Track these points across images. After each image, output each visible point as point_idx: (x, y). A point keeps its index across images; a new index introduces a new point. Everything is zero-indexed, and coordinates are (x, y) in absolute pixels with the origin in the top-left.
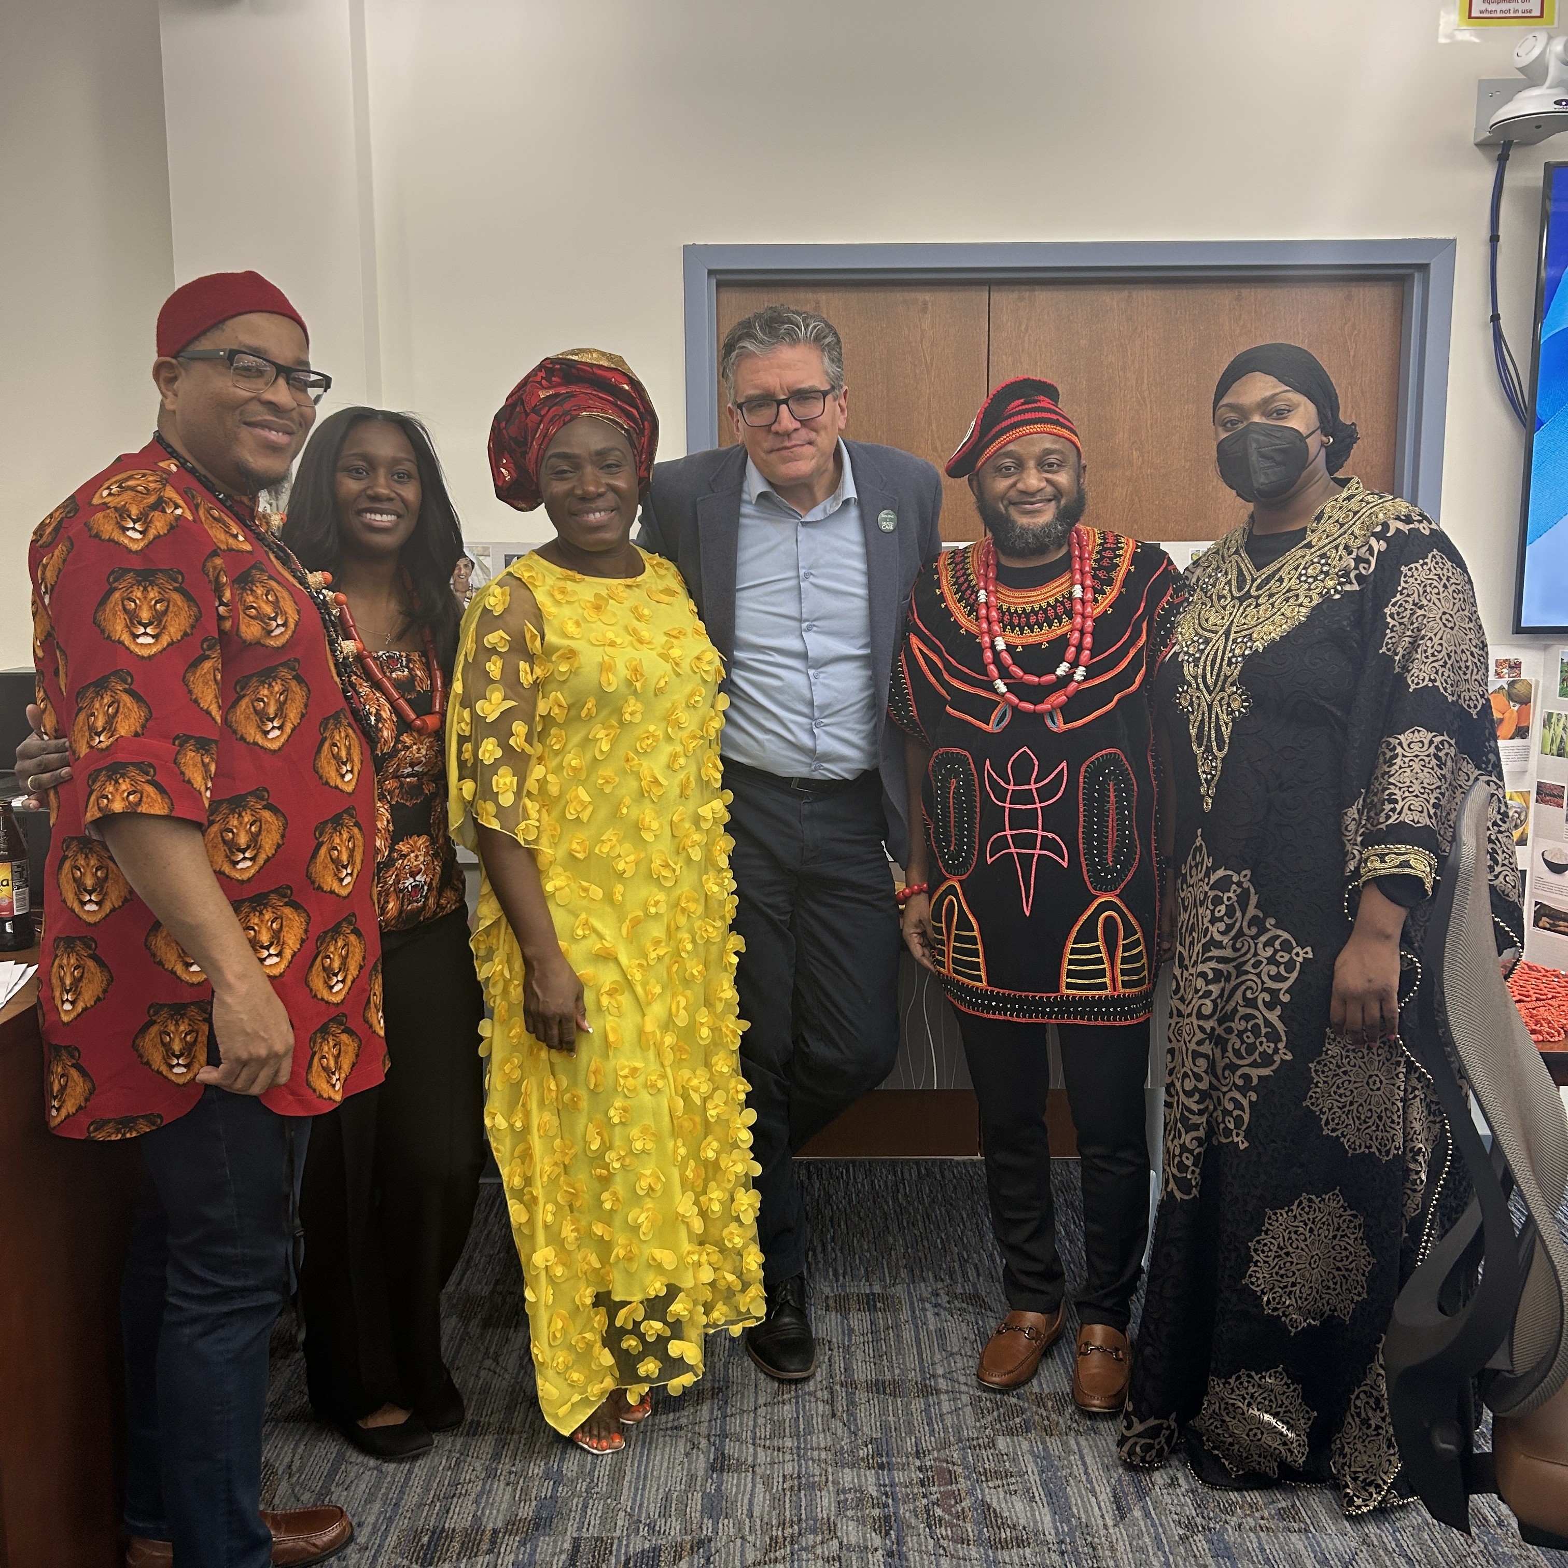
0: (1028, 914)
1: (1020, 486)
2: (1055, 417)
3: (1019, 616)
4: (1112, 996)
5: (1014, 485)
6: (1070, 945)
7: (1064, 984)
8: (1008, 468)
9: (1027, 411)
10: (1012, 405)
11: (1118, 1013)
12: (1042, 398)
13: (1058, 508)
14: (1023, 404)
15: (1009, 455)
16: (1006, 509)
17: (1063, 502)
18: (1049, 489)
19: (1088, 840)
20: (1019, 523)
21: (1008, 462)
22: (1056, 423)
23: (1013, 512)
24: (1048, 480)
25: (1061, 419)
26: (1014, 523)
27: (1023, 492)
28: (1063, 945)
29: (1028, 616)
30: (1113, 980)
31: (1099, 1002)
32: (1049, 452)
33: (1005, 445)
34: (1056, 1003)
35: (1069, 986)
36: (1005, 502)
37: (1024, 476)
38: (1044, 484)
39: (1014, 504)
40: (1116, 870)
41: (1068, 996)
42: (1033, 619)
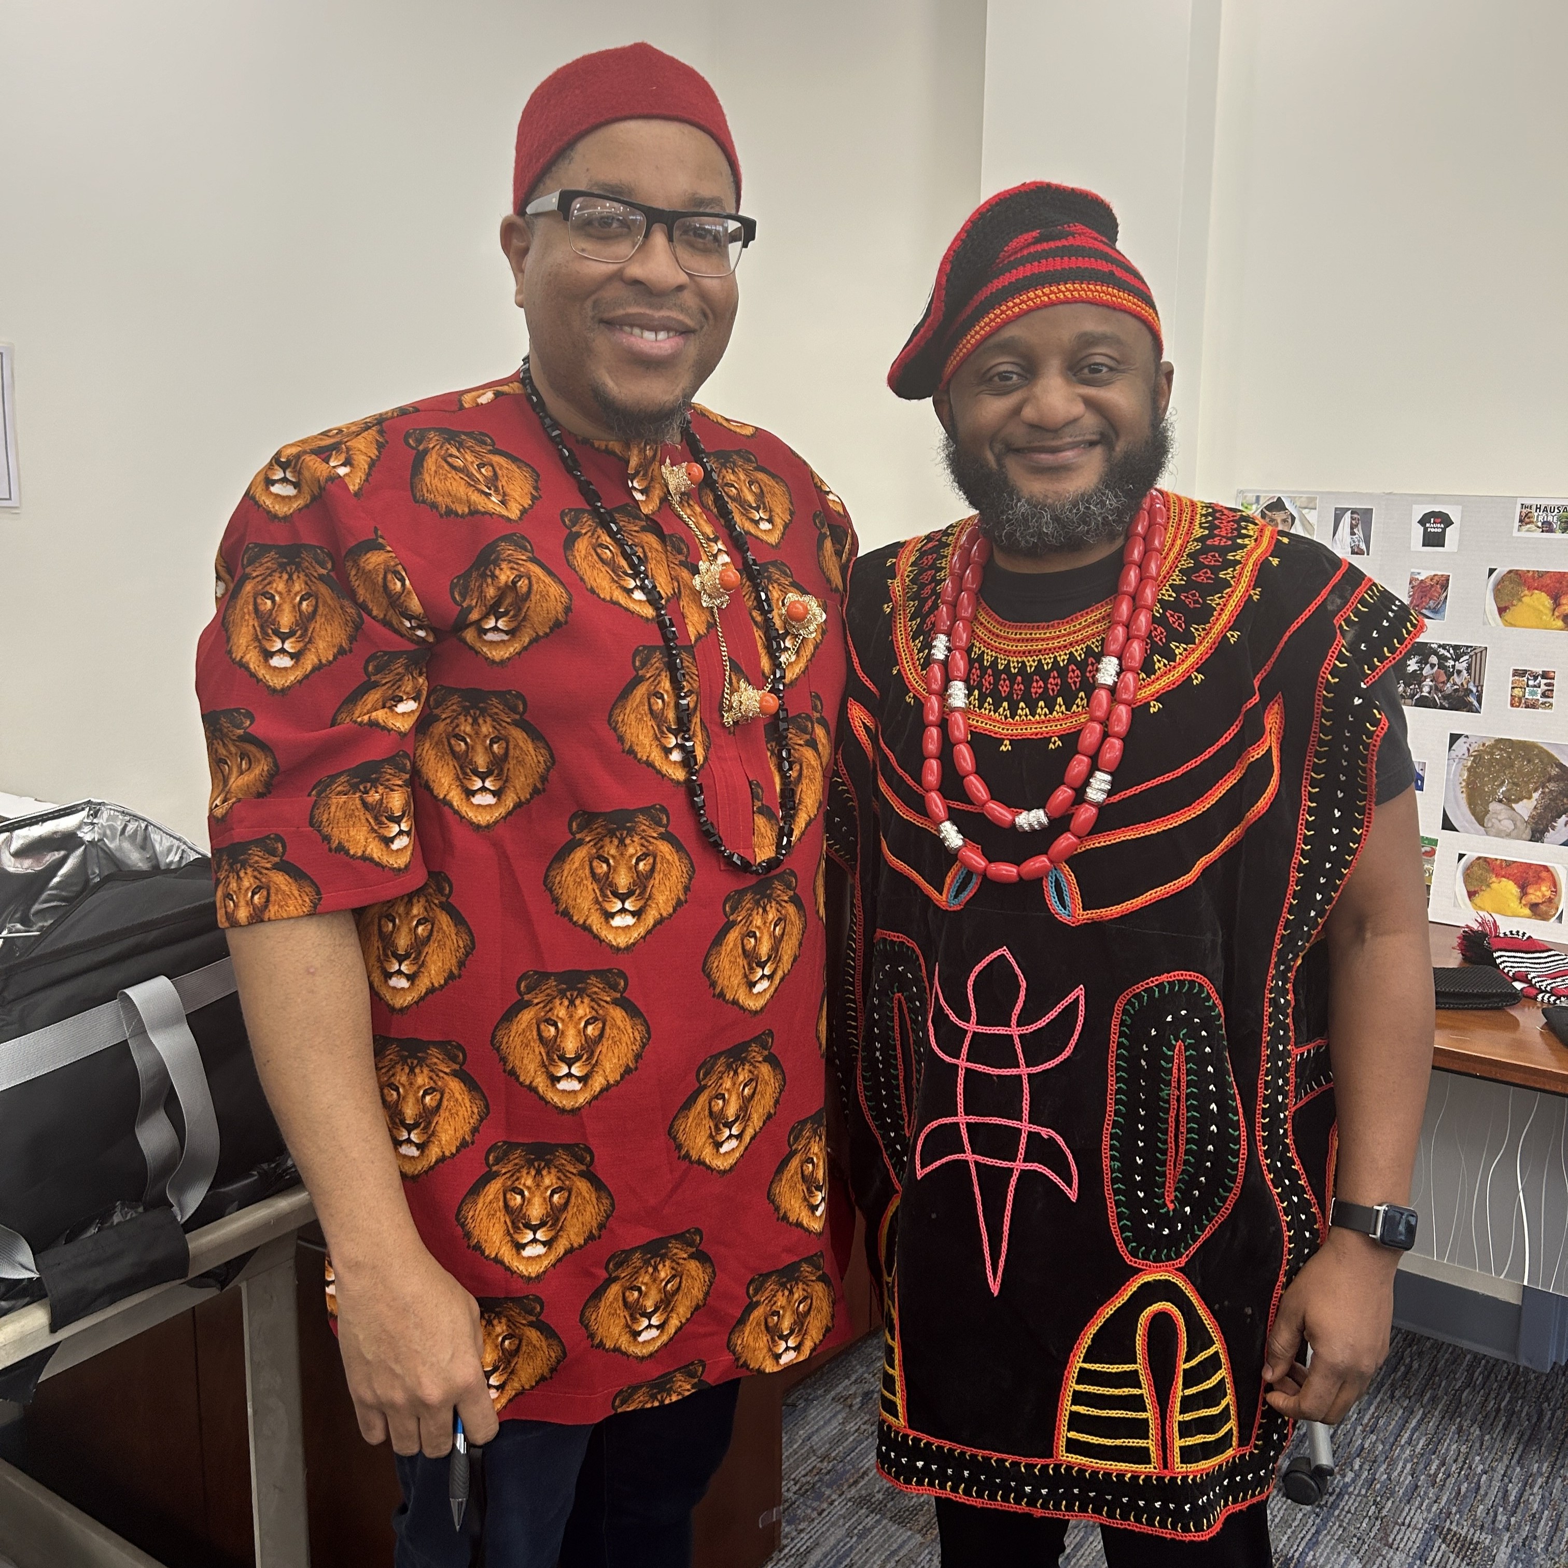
0: (995, 1289)
1: (1029, 413)
2: (1105, 267)
3: (1012, 678)
4: (1160, 1479)
5: (1017, 411)
6: (1077, 1363)
7: (1062, 1443)
8: (1004, 376)
9: (1046, 254)
10: (1013, 244)
11: (1171, 1513)
12: (1079, 227)
13: (1108, 459)
14: (1037, 241)
15: (1007, 347)
16: (999, 459)
17: (1120, 447)
18: (1090, 421)
19: (1125, 1154)
20: (1026, 494)
21: (1004, 364)
22: (1108, 279)
23: (1015, 471)
24: (1090, 403)
25: (1118, 272)
26: (1012, 491)
27: (1036, 427)
28: (1063, 1363)
29: (1028, 680)
30: (1164, 1445)
31: (1133, 1487)
32: (1088, 341)
33: (999, 328)
34: (1043, 1479)
35: (1073, 1446)
36: (998, 447)
37: (1038, 390)
38: (1078, 409)
39: (1018, 451)
40: (1183, 1218)
41: (1069, 1468)
42: (1037, 687)
